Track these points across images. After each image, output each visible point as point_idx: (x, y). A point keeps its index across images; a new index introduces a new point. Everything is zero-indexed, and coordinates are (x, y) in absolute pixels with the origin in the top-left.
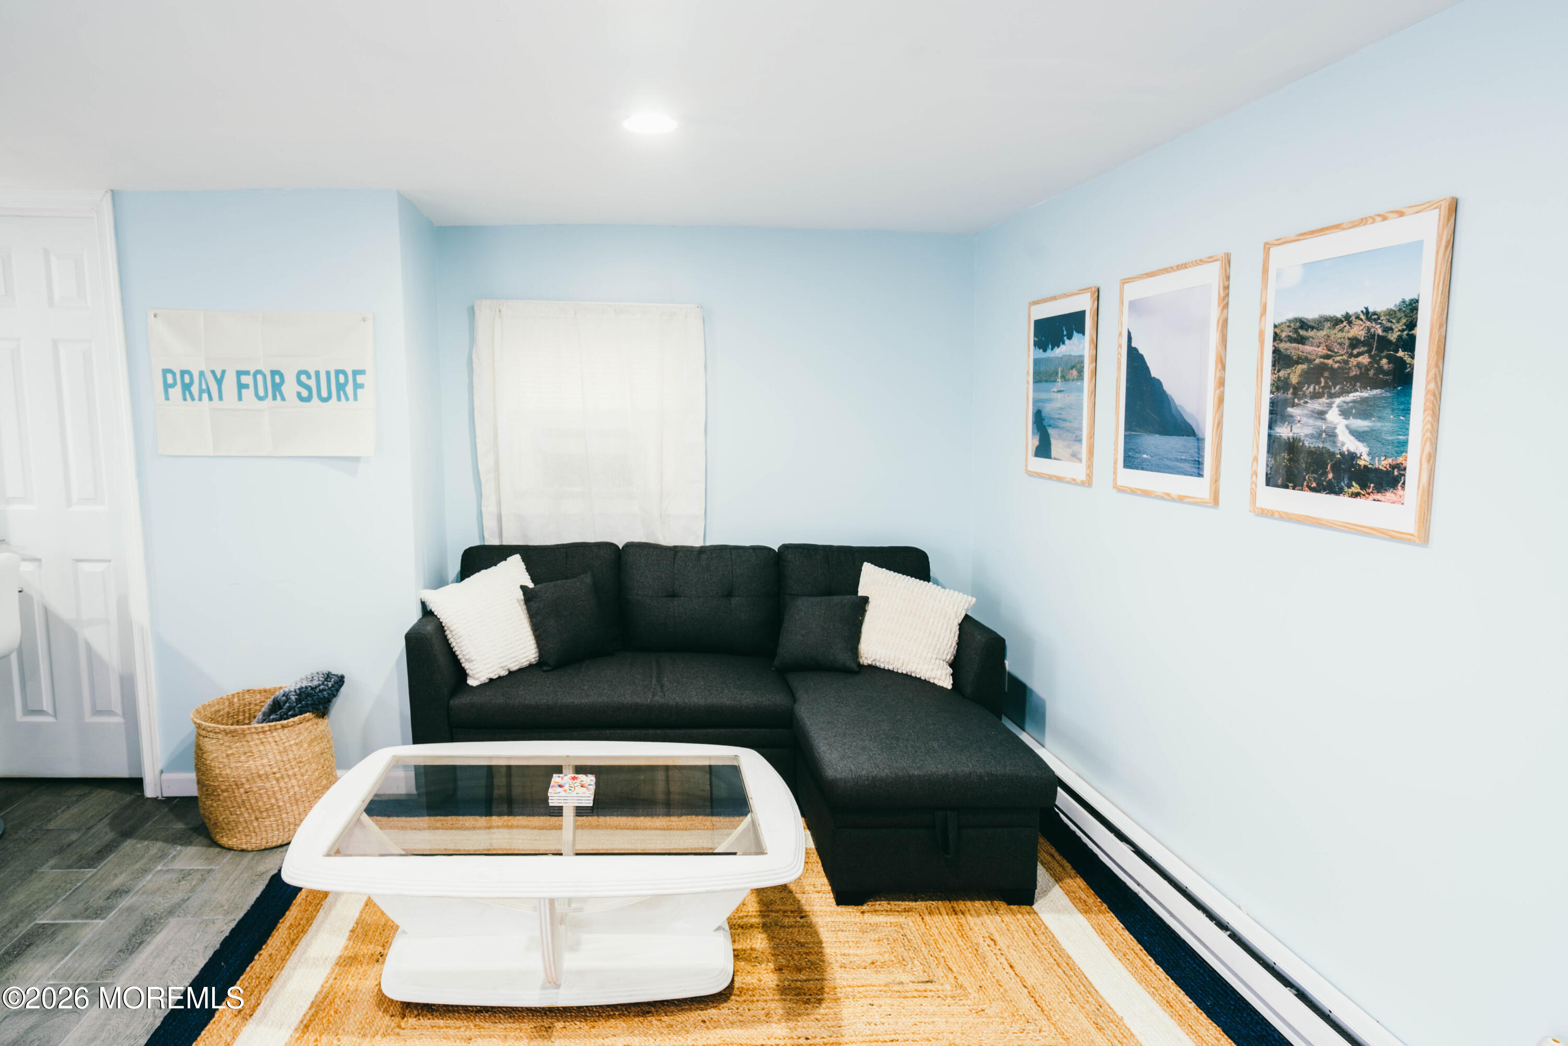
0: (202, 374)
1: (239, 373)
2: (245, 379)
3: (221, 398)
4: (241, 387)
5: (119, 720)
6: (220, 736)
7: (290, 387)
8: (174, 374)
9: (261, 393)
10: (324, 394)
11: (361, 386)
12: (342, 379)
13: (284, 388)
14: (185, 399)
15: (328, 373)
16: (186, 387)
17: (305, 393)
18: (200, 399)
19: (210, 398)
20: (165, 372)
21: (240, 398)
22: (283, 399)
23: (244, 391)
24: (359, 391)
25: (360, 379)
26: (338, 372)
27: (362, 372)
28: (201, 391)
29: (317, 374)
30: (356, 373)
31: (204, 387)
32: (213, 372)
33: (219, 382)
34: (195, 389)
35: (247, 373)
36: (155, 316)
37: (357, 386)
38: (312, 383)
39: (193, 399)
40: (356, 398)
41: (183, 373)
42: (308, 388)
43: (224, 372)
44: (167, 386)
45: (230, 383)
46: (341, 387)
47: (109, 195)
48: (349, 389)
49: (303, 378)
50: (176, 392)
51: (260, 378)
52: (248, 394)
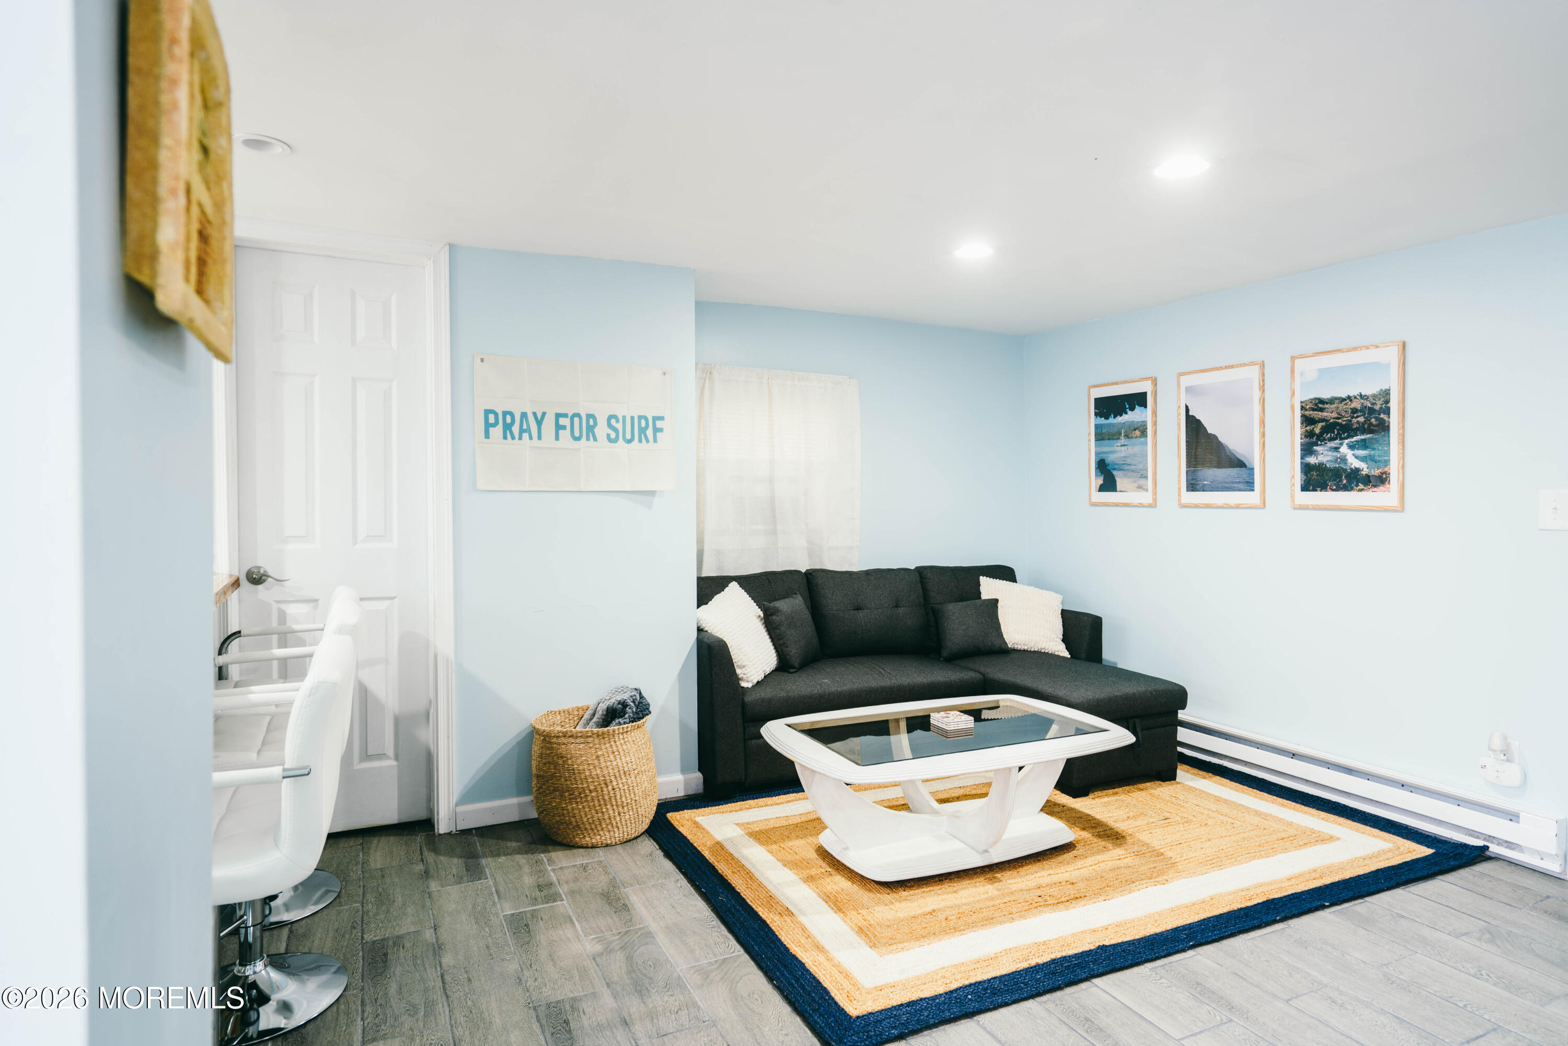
0: (524, 415)
1: (558, 416)
2: (563, 421)
3: (540, 438)
4: (559, 427)
5: (392, 763)
6: (590, 740)
7: (602, 430)
8: (496, 414)
9: (577, 434)
10: (628, 436)
11: (661, 430)
12: (643, 424)
13: (596, 430)
14: (505, 438)
15: (632, 418)
16: (507, 427)
17: (613, 435)
18: (520, 438)
19: (531, 438)
20: (487, 412)
21: (557, 438)
22: (595, 439)
23: (561, 432)
24: (658, 434)
25: (659, 424)
26: (640, 418)
27: (662, 418)
28: (522, 431)
29: (624, 417)
30: (655, 419)
31: (525, 427)
32: (535, 414)
33: (539, 423)
34: (516, 429)
35: (565, 416)
36: (482, 360)
37: (657, 430)
38: (619, 426)
39: (513, 438)
40: (655, 441)
41: (505, 414)
42: (616, 430)
43: (544, 414)
44: (488, 426)
45: (549, 424)
46: (643, 431)
47: (447, 248)
48: (650, 432)
49: (613, 422)
50: (497, 432)
51: (576, 420)
52: (565, 434)
